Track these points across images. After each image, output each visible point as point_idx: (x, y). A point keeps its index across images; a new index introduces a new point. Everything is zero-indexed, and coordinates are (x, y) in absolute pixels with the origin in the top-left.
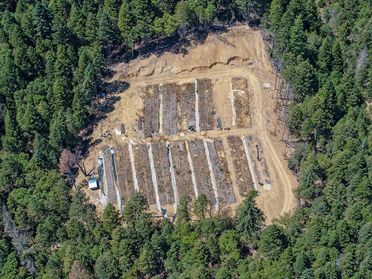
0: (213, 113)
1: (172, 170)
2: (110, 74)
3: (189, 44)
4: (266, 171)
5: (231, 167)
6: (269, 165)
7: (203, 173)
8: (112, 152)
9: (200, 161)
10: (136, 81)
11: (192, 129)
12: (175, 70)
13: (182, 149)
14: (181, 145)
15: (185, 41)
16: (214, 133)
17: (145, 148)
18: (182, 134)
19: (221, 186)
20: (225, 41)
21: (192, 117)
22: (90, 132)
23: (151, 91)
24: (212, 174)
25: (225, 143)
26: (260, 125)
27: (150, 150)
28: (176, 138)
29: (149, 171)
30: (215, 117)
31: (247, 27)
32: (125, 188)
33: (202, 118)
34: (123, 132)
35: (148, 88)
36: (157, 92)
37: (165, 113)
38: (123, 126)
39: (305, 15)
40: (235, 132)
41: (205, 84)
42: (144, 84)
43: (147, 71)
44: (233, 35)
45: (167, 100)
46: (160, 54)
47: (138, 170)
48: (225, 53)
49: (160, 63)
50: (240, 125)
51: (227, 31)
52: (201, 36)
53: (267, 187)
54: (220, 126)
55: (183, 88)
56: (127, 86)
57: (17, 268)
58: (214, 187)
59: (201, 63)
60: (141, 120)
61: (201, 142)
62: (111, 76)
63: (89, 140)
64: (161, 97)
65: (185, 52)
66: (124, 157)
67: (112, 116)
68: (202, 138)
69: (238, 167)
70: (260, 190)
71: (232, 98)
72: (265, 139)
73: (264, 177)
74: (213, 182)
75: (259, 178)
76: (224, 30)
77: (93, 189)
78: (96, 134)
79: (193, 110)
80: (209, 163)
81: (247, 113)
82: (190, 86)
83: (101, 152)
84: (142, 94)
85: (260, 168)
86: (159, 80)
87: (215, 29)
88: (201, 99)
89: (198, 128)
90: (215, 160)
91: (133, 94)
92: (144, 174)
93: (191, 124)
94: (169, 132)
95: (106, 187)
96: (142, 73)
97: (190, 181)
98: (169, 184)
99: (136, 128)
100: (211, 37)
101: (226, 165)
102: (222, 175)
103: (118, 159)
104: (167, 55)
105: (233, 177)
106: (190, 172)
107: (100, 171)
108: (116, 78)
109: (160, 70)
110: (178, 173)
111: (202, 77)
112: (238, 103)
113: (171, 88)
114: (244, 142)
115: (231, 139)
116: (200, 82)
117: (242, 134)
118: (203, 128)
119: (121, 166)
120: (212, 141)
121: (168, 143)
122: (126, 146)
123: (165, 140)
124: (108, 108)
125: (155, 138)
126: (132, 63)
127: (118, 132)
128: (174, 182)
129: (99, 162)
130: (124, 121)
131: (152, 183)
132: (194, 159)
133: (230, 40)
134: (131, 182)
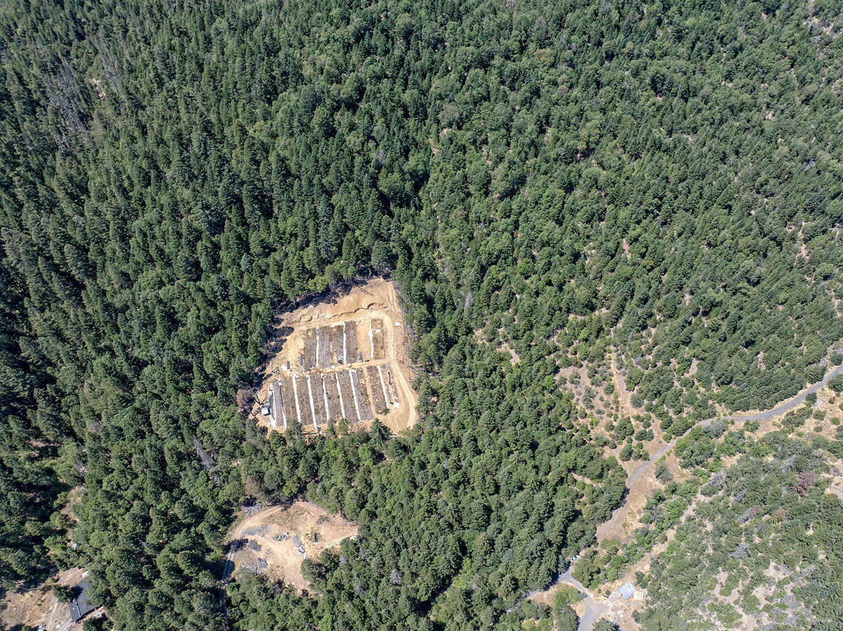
0: (357, 349)
1: (325, 396)
2: (279, 321)
3: (338, 296)
4: (396, 393)
5: (369, 392)
6: (398, 388)
7: (348, 397)
8: (280, 384)
9: (346, 387)
10: (299, 326)
11: (341, 362)
12: (328, 315)
13: (333, 379)
14: (332, 375)
15: (335, 293)
16: (357, 365)
17: (305, 379)
18: (333, 367)
19: (361, 407)
20: (365, 291)
21: (341, 352)
22: (264, 368)
23: (310, 334)
24: (355, 398)
25: (365, 372)
26: (391, 356)
27: (309, 381)
28: (329, 370)
29: (308, 398)
30: (358, 352)
31: (382, 280)
32: (289, 413)
33: (349, 353)
34: (289, 368)
35: (308, 331)
36: (315, 334)
37: (320, 350)
38: (288, 363)
39: (425, 268)
40: (373, 363)
41: (351, 326)
42: (305, 328)
43: (307, 318)
44: (371, 286)
45: (322, 340)
46: (316, 305)
47: (299, 398)
48: (366, 301)
49: (317, 311)
50: (377, 357)
51: (367, 284)
52: (347, 289)
53: (396, 405)
54: (361, 359)
55: (335, 330)
56: (292, 330)
57: (207, 482)
58: (357, 408)
59: (348, 310)
60: (303, 357)
61: (348, 372)
62: (279, 324)
63: (263, 375)
64: (318, 337)
65: (335, 302)
66: (289, 388)
67: (280, 355)
68: (347, 369)
69: (374, 391)
70: (391, 408)
71: (371, 336)
72: (395, 367)
73: (394, 398)
74: (356, 404)
75: (390, 399)
76: (364, 283)
77: (265, 415)
78: (268, 370)
79: (342, 347)
80: (353, 389)
81: (382, 348)
82: (339, 328)
83: (271, 385)
84: (303, 336)
85: (391, 391)
86: (316, 324)
87: (357, 283)
88: (348, 338)
89: (345, 361)
90: (358, 386)
91: (296, 337)
92: (304, 401)
93: (340, 358)
94: (323, 365)
95: (275, 412)
96: (303, 320)
97: (339, 404)
98: (323, 407)
99: (298, 364)
100: (355, 289)
101: (365, 390)
102: (362, 398)
103: (284, 389)
104: (322, 305)
105: (371, 399)
106: (339, 397)
107: (271, 400)
108: (283, 324)
109: (316, 317)
110: (329, 398)
111: (348, 320)
112: (375, 339)
113: (325, 330)
114: (379, 370)
115: (370, 369)
116: (347, 324)
117: (377, 363)
118: (349, 361)
119: (286, 395)
120: (355, 371)
121: (322, 374)
122: (291, 378)
123: (320, 372)
124: (278, 349)
125: (313, 371)
126: (295, 312)
127: (284, 368)
128: (326, 405)
129: (270, 393)
130: (289, 359)
131: (310, 408)
132: (342, 386)
133: (369, 290)
134: (294, 407)
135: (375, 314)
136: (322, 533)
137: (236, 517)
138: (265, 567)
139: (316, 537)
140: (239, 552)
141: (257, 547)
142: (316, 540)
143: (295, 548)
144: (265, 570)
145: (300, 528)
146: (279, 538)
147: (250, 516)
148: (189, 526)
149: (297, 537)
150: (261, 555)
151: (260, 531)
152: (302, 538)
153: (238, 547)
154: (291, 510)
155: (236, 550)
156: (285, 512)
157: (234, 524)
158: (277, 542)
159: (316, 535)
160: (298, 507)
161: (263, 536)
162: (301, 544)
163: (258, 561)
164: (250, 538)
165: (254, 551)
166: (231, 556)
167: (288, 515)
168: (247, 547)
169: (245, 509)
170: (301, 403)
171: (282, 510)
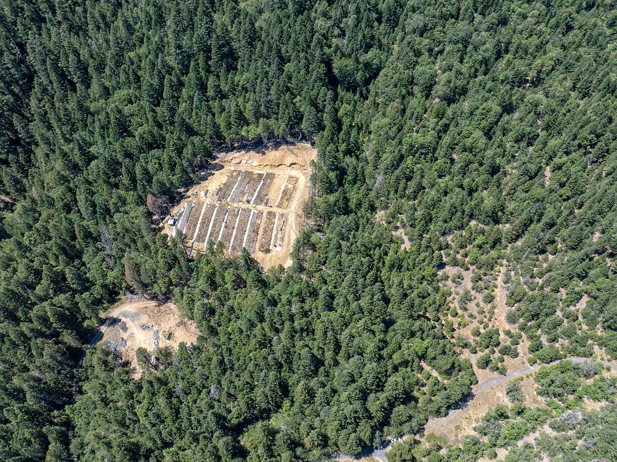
0: (266, 195)
1: (224, 224)
2: (215, 158)
3: (268, 149)
4: (282, 239)
5: (261, 231)
6: (286, 235)
7: (242, 231)
8: (193, 205)
9: (243, 223)
10: (229, 166)
11: (248, 202)
12: (255, 163)
13: (236, 212)
14: (236, 210)
15: (266, 146)
16: (260, 207)
17: (214, 207)
18: (241, 204)
19: (249, 241)
20: (292, 152)
21: (252, 195)
22: (188, 191)
23: (235, 174)
24: (247, 233)
25: (265, 215)
26: (293, 208)
27: (216, 209)
28: (236, 205)
29: (209, 222)
30: (266, 197)
31: (309, 145)
32: (190, 229)
33: (258, 196)
34: (206, 195)
35: (234, 171)
36: (238, 175)
37: (237, 188)
38: (208, 191)
39: (349, 144)
40: (274, 210)
41: (271, 176)
42: (232, 168)
43: (237, 161)
44: (299, 149)
45: (242, 181)
46: (248, 151)
47: (203, 219)
48: (290, 159)
49: (246, 157)
50: (279, 206)
51: (295, 145)
52: (277, 145)
53: (279, 248)
54: (266, 204)
55: (256, 176)
56: (223, 167)
57: (103, 262)
58: (245, 241)
59: (272, 162)
60: (220, 190)
61: (250, 211)
62: (215, 160)
63: (184, 196)
64: (240, 178)
65: (264, 154)
66: (198, 210)
67: (204, 184)
68: (251, 208)
69: (265, 231)
70: (273, 250)
71: (283, 188)
72: (292, 219)
73: (279, 242)
74: (245, 237)
75: (276, 242)
76: (293, 144)
77: (171, 225)
78: (189, 193)
79: (255, 190)
80: (249, 226)
81: (287, 200)
82: (260, 175)
83: (186, 204)
84: (229, 174)
85: (279, 236)
86: (243, 168)
87: (287, 143)
88: (263, 184)
89: (252, 202)
90: (253, 224)
91: (223, 173)
92: (205, 223)
93: (249, 198)
94: (233, 200)
95: (179, 225)
96: (233, 162)
97: (232, 234)
98: (218, 233)
99: (214, 194)
100: (284, 147)
101: (258, 229)
102: (253, 235)
103: (194, 210)
104: (252, 153)
105: (259, 237)
106: (234, 228)
107: (180, 215)
108: (217, 161)
109: (245, 161)
110: (226, 227)
111: (270, 171)
112: (285, 192)
113: (248, 174)
114: (277, 217)
115: (270, 213)
116: (268, 174)
117: (278, 211)
118: (256, 203)
119: (194, 215)
120: (256, 212)
121: (229, 207)
122: (204, 203)
123: (229, 205)
124: (204, 179)
125: (223, 202)
126: (230, 153)
127: (202, 194)
128: (221, 231)
129: (182, 210)
130: (209, 188)
131: (208, 230)
132: (240, 220)
133: (295, 151)
134: (195, 226)
135: (294, 173)
136: (176, 334)
137: (120, 299)
138: (124, 346)
139: (170, 336)
140: (111, 328)
141: (125, 328)
142: (169, 338)
143: (152, 340)
144: (123, 349)
145: (163, 325)
146: (144, 327)
147: (131, 302)
148: (75, 292)
149: (158, 331)
150: (125, 336)
151: (132, 316)
152: (160, 334)
153: (112, 323)
154: (163, 308)
155: (109, 326)
156: (157, 308)
157: (116, 304)
158: (141, 330)
159: (170, 334)
160: (169, 307)
161: (133, 321)
162: (158, 338)
163: (121, 340)
164: (123, 319)
165: (121, 331)
166: (103, 329)
167: (159, 311)
168: (117, 327)
169: (129, 295)
170: (202, 224)
171: (156, 306)
